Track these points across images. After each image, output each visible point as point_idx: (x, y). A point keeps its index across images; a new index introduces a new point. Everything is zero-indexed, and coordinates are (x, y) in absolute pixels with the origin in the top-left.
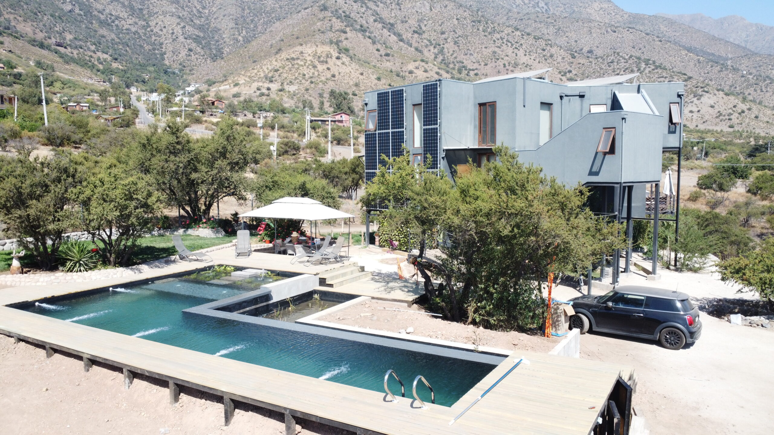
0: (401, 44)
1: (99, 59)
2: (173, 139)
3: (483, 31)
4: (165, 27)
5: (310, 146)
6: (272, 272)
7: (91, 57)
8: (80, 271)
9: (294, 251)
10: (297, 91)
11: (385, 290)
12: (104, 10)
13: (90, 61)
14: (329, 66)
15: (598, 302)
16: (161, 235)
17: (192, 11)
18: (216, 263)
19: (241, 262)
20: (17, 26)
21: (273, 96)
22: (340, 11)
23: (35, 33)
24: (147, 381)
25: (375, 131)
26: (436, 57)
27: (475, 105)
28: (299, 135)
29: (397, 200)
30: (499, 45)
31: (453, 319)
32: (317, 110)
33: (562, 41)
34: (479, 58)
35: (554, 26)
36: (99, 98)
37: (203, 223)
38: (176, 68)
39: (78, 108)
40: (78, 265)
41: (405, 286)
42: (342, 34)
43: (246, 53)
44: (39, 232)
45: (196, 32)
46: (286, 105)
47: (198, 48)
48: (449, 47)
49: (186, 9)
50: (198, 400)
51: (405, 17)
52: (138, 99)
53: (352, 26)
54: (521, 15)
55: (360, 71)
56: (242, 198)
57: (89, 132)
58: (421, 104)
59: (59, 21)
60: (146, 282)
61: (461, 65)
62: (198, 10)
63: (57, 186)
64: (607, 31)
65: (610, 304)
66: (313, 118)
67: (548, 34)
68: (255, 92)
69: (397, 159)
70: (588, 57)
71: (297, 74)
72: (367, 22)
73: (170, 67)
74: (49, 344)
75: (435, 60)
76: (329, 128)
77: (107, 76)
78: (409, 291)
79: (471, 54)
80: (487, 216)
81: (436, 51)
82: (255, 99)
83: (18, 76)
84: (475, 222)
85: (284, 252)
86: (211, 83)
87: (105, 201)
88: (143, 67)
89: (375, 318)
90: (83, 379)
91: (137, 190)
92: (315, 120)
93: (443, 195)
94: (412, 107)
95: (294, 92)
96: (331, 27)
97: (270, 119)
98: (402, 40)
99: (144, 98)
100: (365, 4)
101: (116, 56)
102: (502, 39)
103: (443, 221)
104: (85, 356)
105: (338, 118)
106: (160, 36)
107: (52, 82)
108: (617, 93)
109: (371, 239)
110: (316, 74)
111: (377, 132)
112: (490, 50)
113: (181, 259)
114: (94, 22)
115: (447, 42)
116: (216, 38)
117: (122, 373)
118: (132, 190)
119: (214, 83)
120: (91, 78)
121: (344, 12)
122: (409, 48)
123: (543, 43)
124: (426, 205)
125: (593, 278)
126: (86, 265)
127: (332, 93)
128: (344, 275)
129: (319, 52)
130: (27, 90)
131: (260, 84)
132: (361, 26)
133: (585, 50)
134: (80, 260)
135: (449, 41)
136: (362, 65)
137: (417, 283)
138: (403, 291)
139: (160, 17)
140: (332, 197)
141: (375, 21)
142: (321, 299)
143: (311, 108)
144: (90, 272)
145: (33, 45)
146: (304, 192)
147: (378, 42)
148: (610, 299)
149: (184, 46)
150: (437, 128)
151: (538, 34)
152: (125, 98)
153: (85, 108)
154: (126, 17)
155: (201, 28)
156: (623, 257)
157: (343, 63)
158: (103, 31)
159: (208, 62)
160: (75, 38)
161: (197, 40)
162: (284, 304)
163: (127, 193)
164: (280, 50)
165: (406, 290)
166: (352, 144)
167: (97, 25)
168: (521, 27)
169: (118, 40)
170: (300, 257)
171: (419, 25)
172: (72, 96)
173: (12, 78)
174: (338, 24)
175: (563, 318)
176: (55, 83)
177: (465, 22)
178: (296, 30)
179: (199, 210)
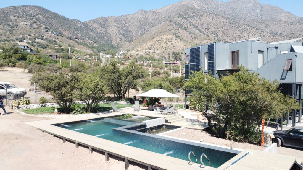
0: (201, 33)
1: (89, 43)
2: (113, 67)
3: (235, 27)
4: (112, 31)
5: (164, 73)
6: (147, 117)
7: (87, 42)
8: (78, 114)
9: (156, 110)
10: (160, 53)
11: (192, 125)
12: (92, 26)
13: (86, 44)
14: (172, 43)
15: (285, 133)
16: (107, 103)
17: (122, 25)
18: (126, 113)
19: (136, 113)
20: (63, 32)
21: (151, 55)
22: (177, 22)
23: (68, 35)
24: (98, 152)
25: (189, 64)
26: (215, 38)
27: (230, 52)
28: (160, 69)
29: (197, 88)
30: (241, 32)
31: (220, 137)
32: (167, 60)
33: (268, 30)
34: (233, 38)
35: (264, 24)
36: (89, 57)
37: (123, 99)
38: (116, 45)
39: (81, 60)
40: (77, 112)
41: (200, 124)
42: (177, 31)
43: (141, 39)
44: (64, 99)
45: (124, 32)
46: (156, 58)
47: (124, 38)
48: (220, 34)
49: (120, 24)
50: (116, 160)
51: (202, 23)
52: (102, 57)
53: (181, 27)
54: (250, 20)
55: (184, 44)
56: (137, 90)
57: (85, 68)
58: (207, 53)
59: (76, 30)
60: (100, 119)
61: (225, 41)
62: (124, 24)
63: (71, 83)
64: (288, 25)
65: (291, 133)
66: (166, 63)
67: (262, 27)
68: (144, 53)
69: (197, 72)
70: (280, 36)
71: (160, 46)
72: (187, 26)
73: (114, 45)
74: (65, 137)
75: (214, 39)
76: (172, 66)
77: (92, 49)
78: (202, 126)
79: (229, 36)
80: (235, 93)
81: (215, 36)
82: (144, 56)
83: (62, 49)
84: (229, 96)
85: (153, 110)
86: (128, 51)
87: (87, 88)
88: (104, 45)
89: (187, 135)
90: (75, 151)
91: (99, 84)
92: (167, 63)
93: (216, 85)
94: (204, 54)
95: (159, 53)
96: (173, 28)
97: (149, 63)
98: (201, 32)
99: (104, 57)
100: (187, 19)
101: (95, 42)
102: (242, 30)
103: (216, 95)
104: (76, 142)
105: (175, 62)
106: (110, 34)
107: (73, 51)
108: (293, 46)
109: (187, 107)
110: (167, 46)
111: (190, 64)
112: (237, 35)
113: (114, 111)
114: (88, 30)
115: (219, 32)
116: (130, 34)
117: (89, 149)
118: (97, 84)
119: (129, 51)
120: (86, 50)
121: (178, 22)
122: (204, 35)
123: (260, 31)
124: (209, 89)
125: (283, 124)
126: (80, 112)
127: (173, 53)
128: (175, 119)
129: (168, 38)
130: (65, 54)
131: (146, 50)
132: (185, 27)
133: (279, 33)
134: (78, 110)
135: (220, 31)
136: (185, 42)
137: (205, 123)
138: (199, 125)
139: (111, 27)
140: (171, 90)
141: (190, 25)
142: (166, 128)
143: (165, 58)
144: (81, 114)
145: (68, 39)
146: (161, 87)
147: (192, 33)
148: (291, 131)
149: (119, 37)
150: (214, 62)
151: (258, 27)
152: (98, 56)
153: (84, 60)
154: (99, 28)
155: (125, 31)
156: (297, 116)
157: (178, 42)
158: (91, 33)
159: (128, 43)
160: (82, 36)
161: (124, 35)
162: (151, 129)
163: (95, 85)
164: (154, 37)
165: (201, 125)
166: (181, 72)
167: (89, 31)
168: (251, 25)
169: (96, 36)
170: (158, 112)
171: (208, 26)
172: (80, 56)
173: (60, 50)
174: (176, 27)
175: (269, 139)
176: (74, 52)
177: (227, 24)
178: (160, 30)
179: (121, 94)
